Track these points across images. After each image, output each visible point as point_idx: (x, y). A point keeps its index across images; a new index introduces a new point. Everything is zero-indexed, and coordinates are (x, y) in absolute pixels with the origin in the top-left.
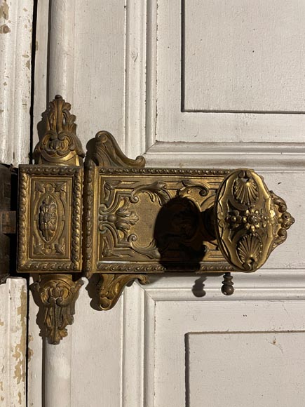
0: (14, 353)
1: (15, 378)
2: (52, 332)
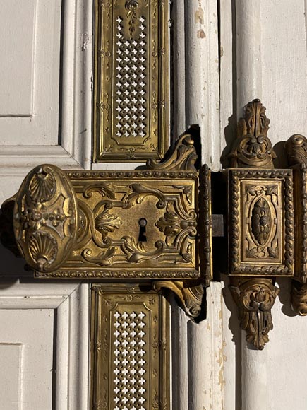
0: (218, 358)
1: (219, 384)
2: (256, 337)
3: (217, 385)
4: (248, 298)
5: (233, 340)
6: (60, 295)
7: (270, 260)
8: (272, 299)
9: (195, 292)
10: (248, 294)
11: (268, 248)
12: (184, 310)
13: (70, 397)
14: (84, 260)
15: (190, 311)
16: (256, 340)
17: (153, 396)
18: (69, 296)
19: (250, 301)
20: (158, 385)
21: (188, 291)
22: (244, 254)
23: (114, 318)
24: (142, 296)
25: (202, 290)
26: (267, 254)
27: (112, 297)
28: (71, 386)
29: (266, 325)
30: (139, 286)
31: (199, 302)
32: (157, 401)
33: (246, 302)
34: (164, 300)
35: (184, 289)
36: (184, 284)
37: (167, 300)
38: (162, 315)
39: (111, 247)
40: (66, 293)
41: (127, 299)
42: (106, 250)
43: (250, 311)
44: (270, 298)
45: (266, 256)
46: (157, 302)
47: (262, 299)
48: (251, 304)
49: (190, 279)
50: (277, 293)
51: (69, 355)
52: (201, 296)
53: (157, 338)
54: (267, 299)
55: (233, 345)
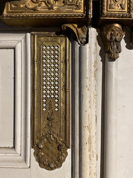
3: (93, 77)
4: (110, 35)
5: (101, 61)
6: (17, 41)
7: (121, 10)
8: (121, 36)
9: (83, 30)
10: (109, 33)
11: (120, 4)
12: (78, 42)
13: (22, 89)
14: (26, 9)
15: (81, 42)
16: (112, 55)
17: (62, 86)
18: (21, 41)
19: (110, 37)
20: (64, 80)
21: (79, 30)
22: (108, 7)
23: (43, 49)
24: (57, 38)
25: (87, 28)
26: (120, 7)
27: (42, 39)
28: (23, 83)
29: (118, 48)
30: (55, 33)
31: (85, 36)
32: (64, 87)
33: (108, 37)
34: (68, 39)
35: (78, 29)
36: (77, 26)
37: (69, 39)
38: (66, 47)
39: (40, 3)
40: (19, 40)
41: (49, 39)
42: (37, 4)
43: (110, 42)
44: (120, 36)
45: (119, 8)
46: (64, 41)
47: (116, 34)
48: (111, 38)
49: (81, 17)
50: (124, 33)
51: (21, 69)
52: (86, 33)
53: (64, 59)
54: (119, 36)
55: (101, 63)
